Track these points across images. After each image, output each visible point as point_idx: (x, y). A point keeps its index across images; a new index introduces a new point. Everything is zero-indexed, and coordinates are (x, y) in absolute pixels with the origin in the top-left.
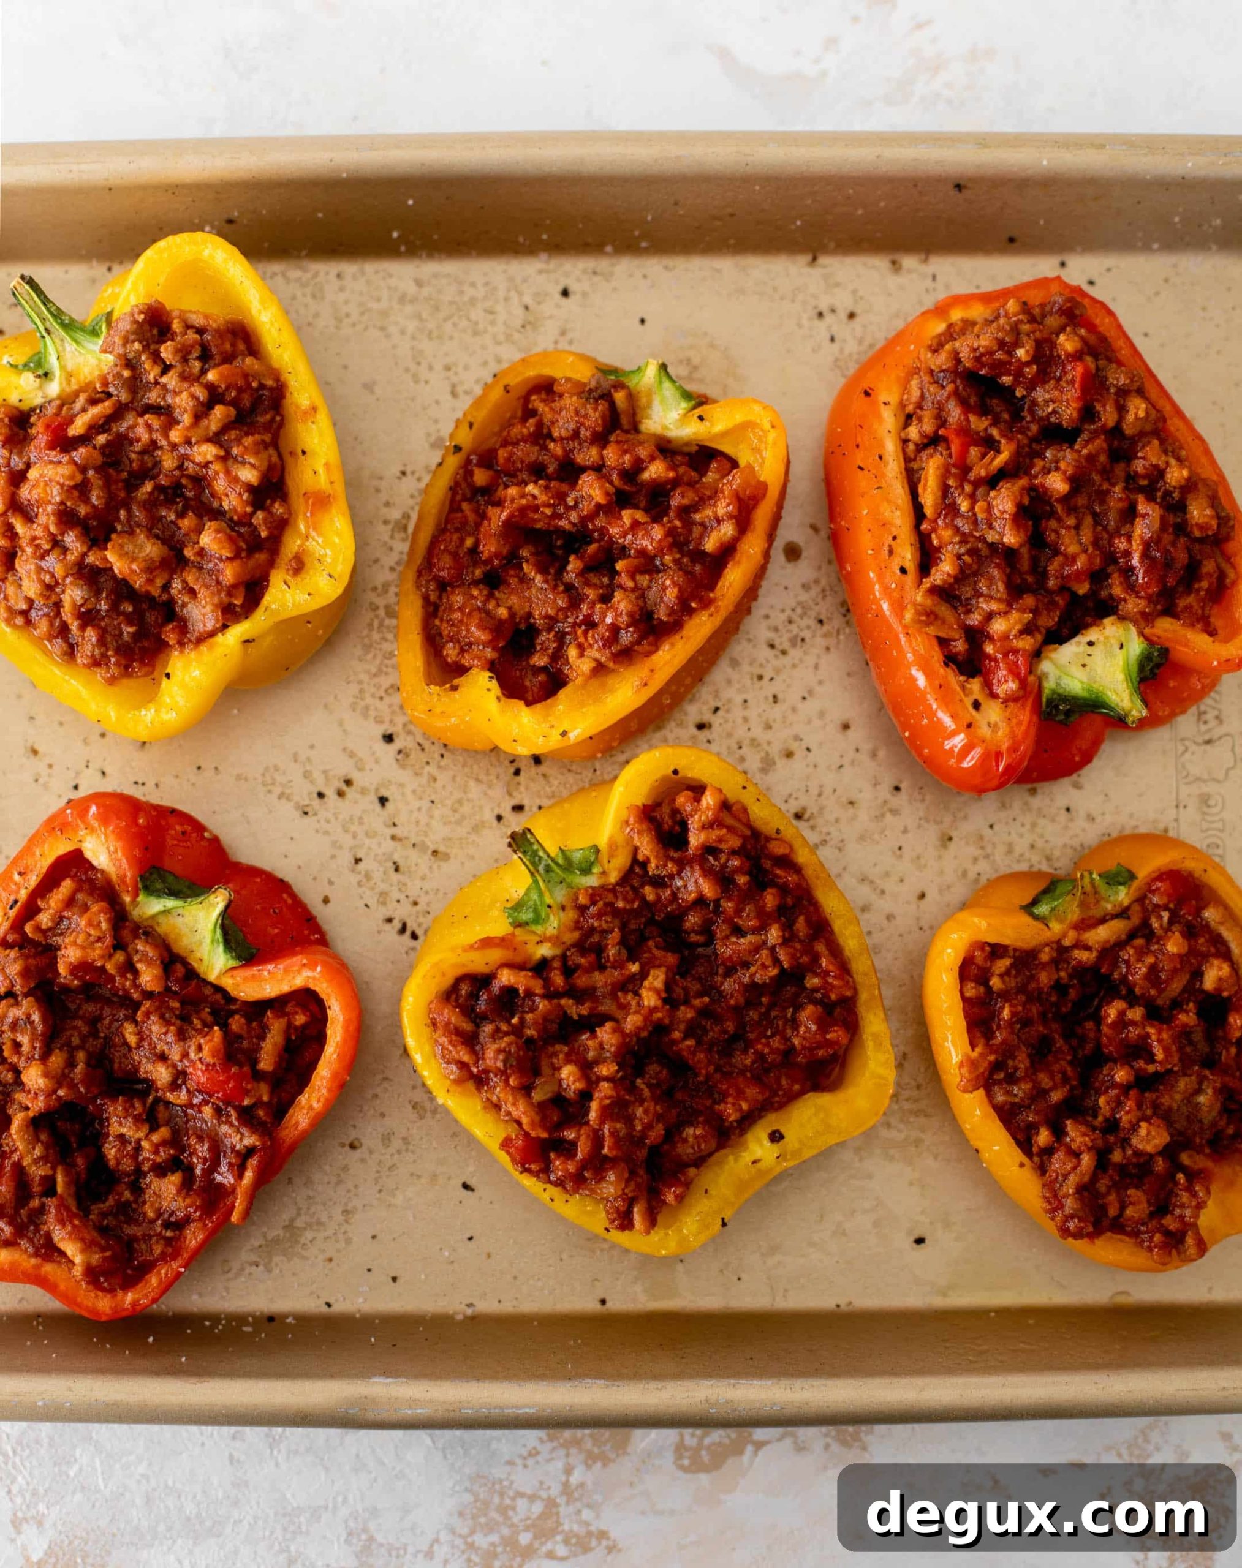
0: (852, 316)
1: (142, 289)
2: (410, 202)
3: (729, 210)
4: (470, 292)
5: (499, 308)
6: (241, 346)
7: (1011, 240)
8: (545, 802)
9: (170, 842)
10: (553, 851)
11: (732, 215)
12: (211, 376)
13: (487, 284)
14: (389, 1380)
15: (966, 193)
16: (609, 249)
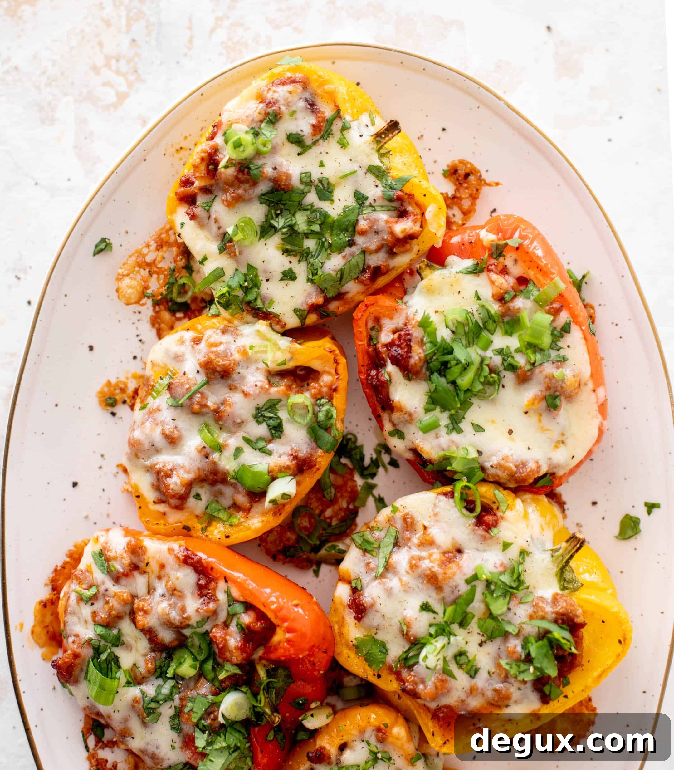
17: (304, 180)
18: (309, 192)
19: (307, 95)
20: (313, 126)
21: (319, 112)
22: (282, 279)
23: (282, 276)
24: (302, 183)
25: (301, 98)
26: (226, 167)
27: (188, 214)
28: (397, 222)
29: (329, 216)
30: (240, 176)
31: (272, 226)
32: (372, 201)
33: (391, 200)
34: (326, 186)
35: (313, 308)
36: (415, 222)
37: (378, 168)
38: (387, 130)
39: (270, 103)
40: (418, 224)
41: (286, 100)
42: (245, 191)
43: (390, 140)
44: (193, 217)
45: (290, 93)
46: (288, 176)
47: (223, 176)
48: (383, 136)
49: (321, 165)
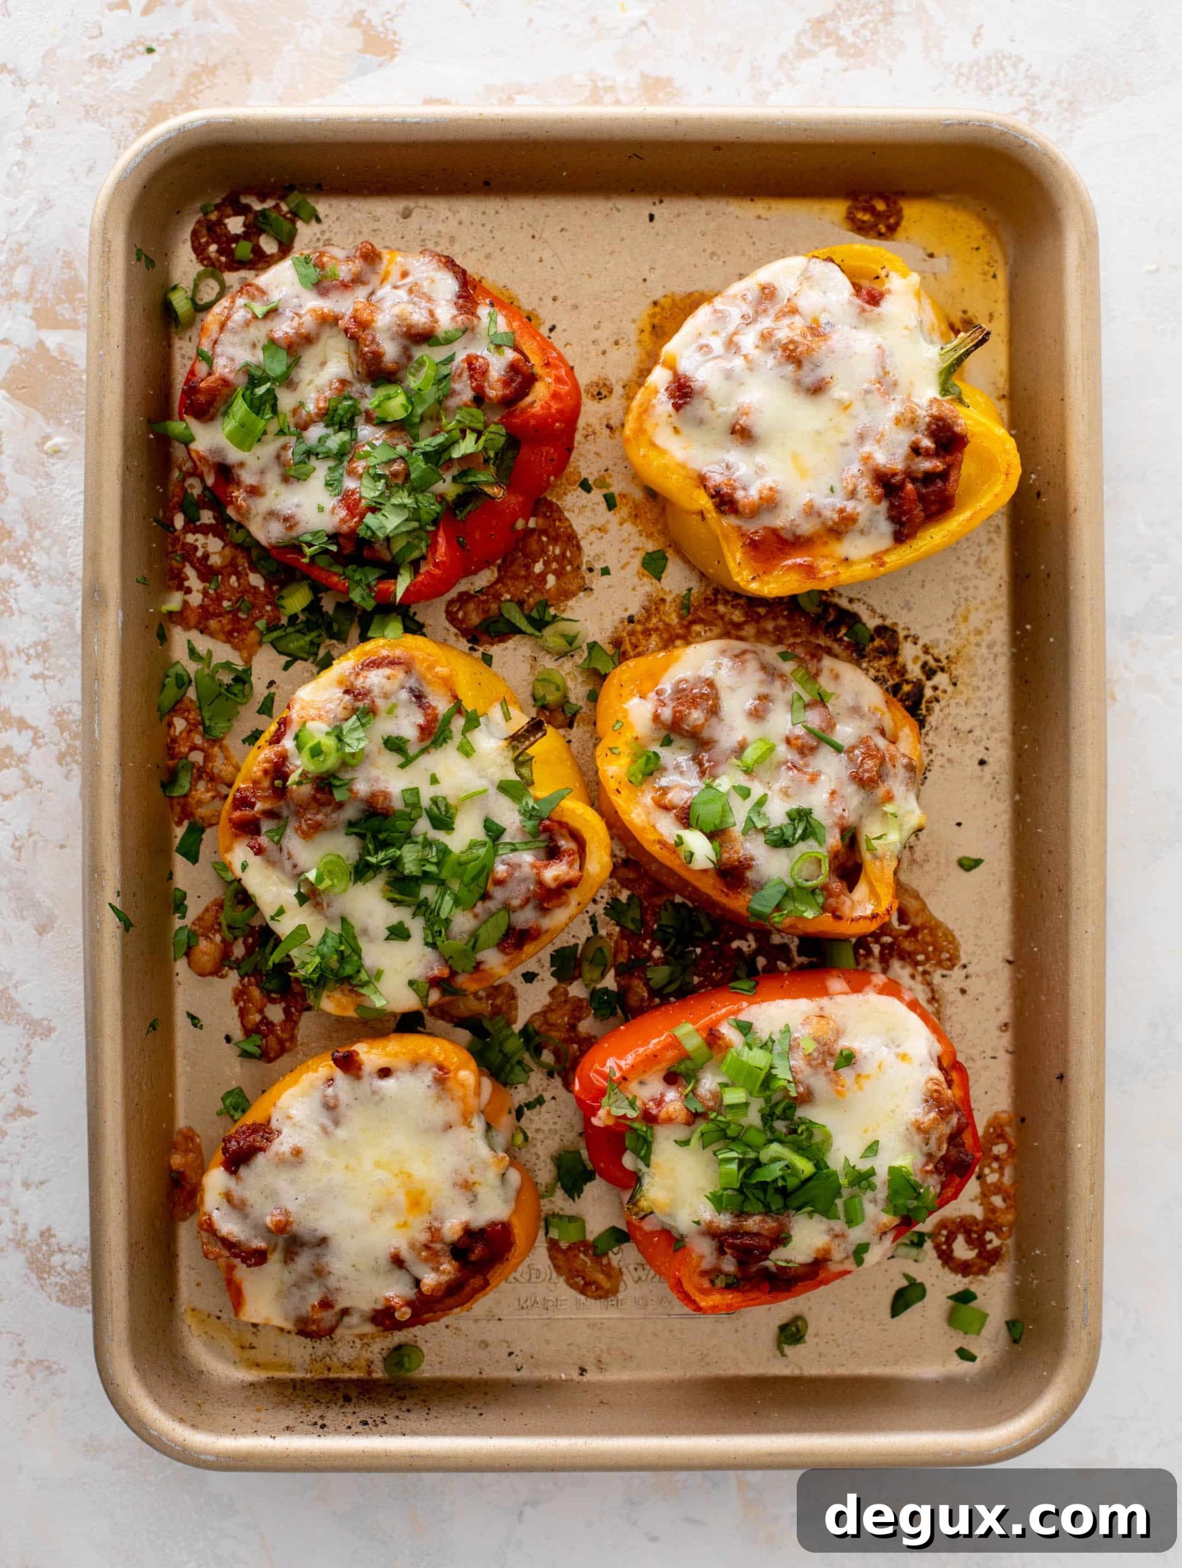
0: (963, 991)
1: (977, 429)
2: (1052, 640)
3: (1045, 895)
4: (984, 686)
5: (971, 709)
6: (934, 508)
7: (1023, 1120)
8: (574, 745)
9: (544, 450)
10: (531, 751)
11: (1041, 896)
12: (910, 486)
13: (990, 699)
14: (120, 624)
15: (1056, 1082)
16: (1017, 797)
17: (408, 801)
18: (420, 816)
19: (411, 682)
20: (421, 727)
21: (428, 708)
22: (387, 939)
23: (387, 933)
24: (407, 805)
25: (403, 687)
26: (299, 783)
27: (252, 848)
28: (546, 867)
29: (451, 852)
30: (319, 796)
31: (369, 865)
32: (510, 836)
33: (534, 833)
34: (443, 809)
35: (435, 982)
36: (571, 864)
37: (514, 785)
38: (527, 731)
39: (359, 694)
40: (577, 866)
41: (382, 689)
42: (326, 816)
44: (259, 851)
45: (388, 678)
46: (386, 795)
47: (295, 795)
48: (523, 739)
49: (434, 780)
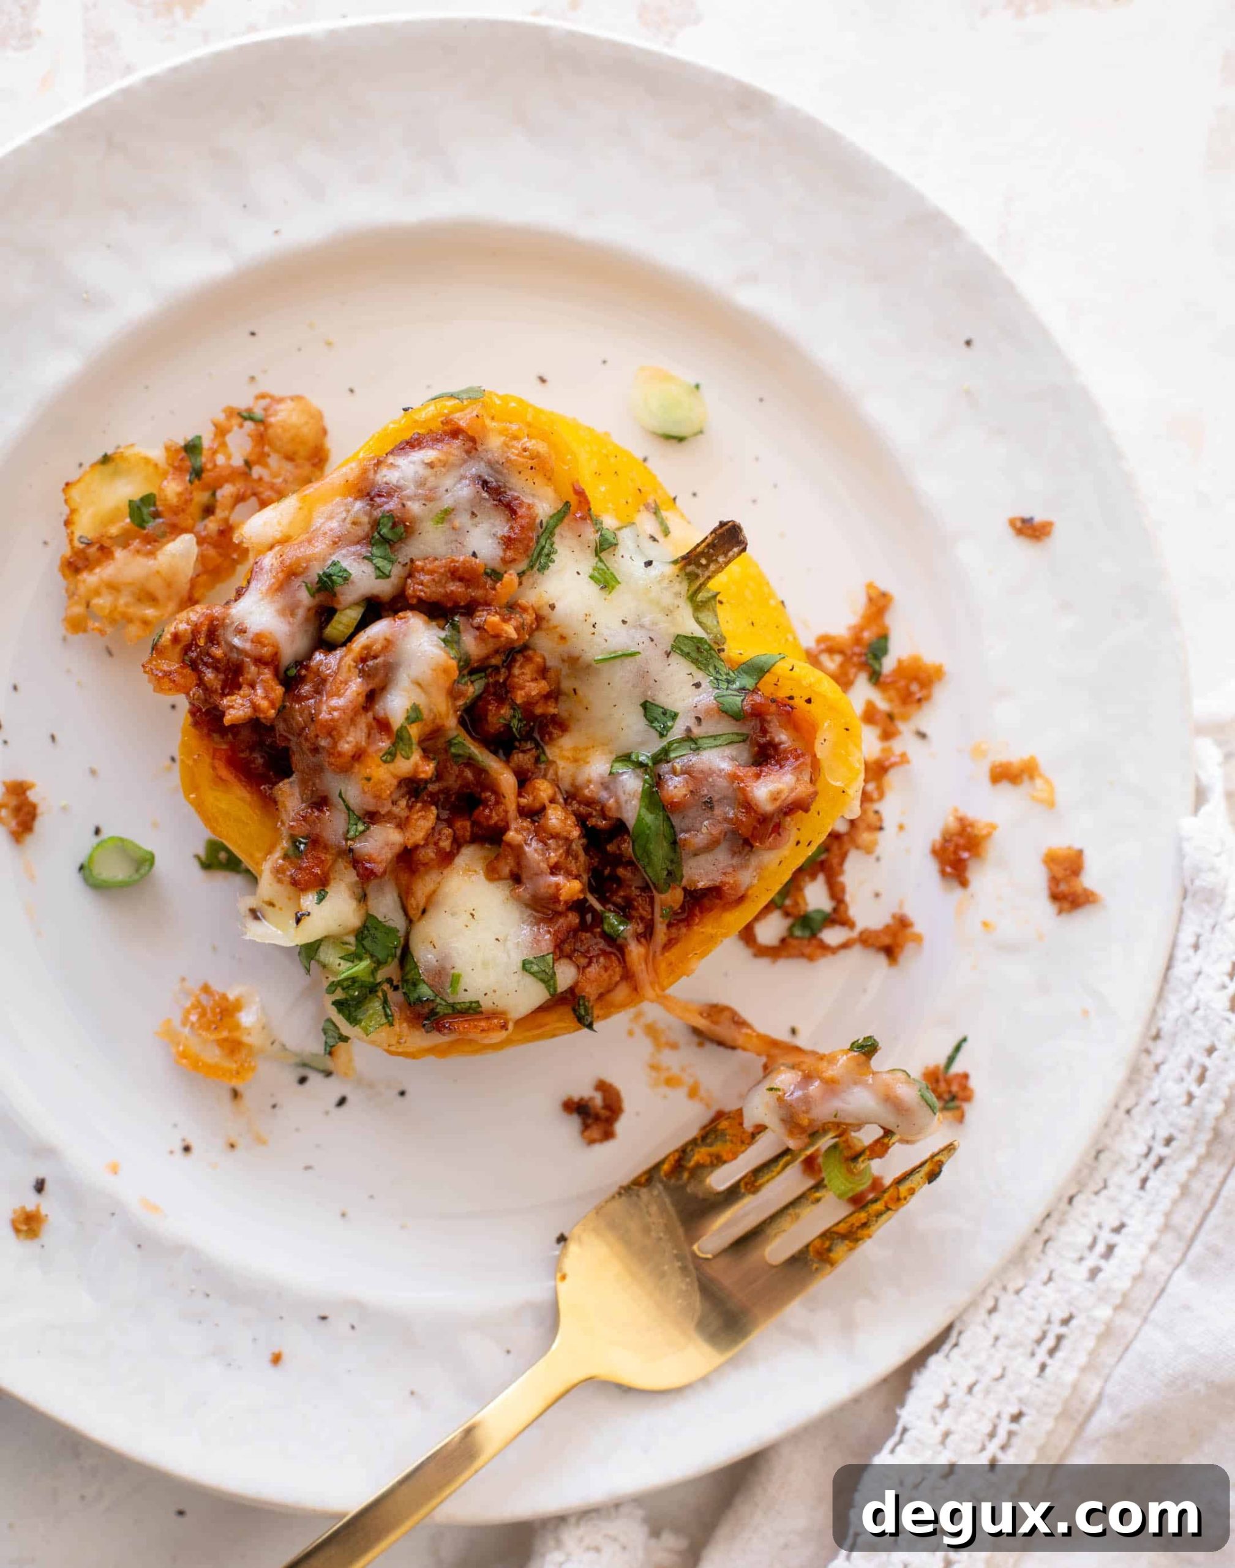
20: (504, 540)
28: (758, 776)
32: (691, 723)
33: (737, 716)
36: (796, 774)
37: (698, 642)
38: (712, 545)
40: (806, 777)
41: (421, 483)
43: (720, 569)
45: (431, 465)
48: (704, 561)
